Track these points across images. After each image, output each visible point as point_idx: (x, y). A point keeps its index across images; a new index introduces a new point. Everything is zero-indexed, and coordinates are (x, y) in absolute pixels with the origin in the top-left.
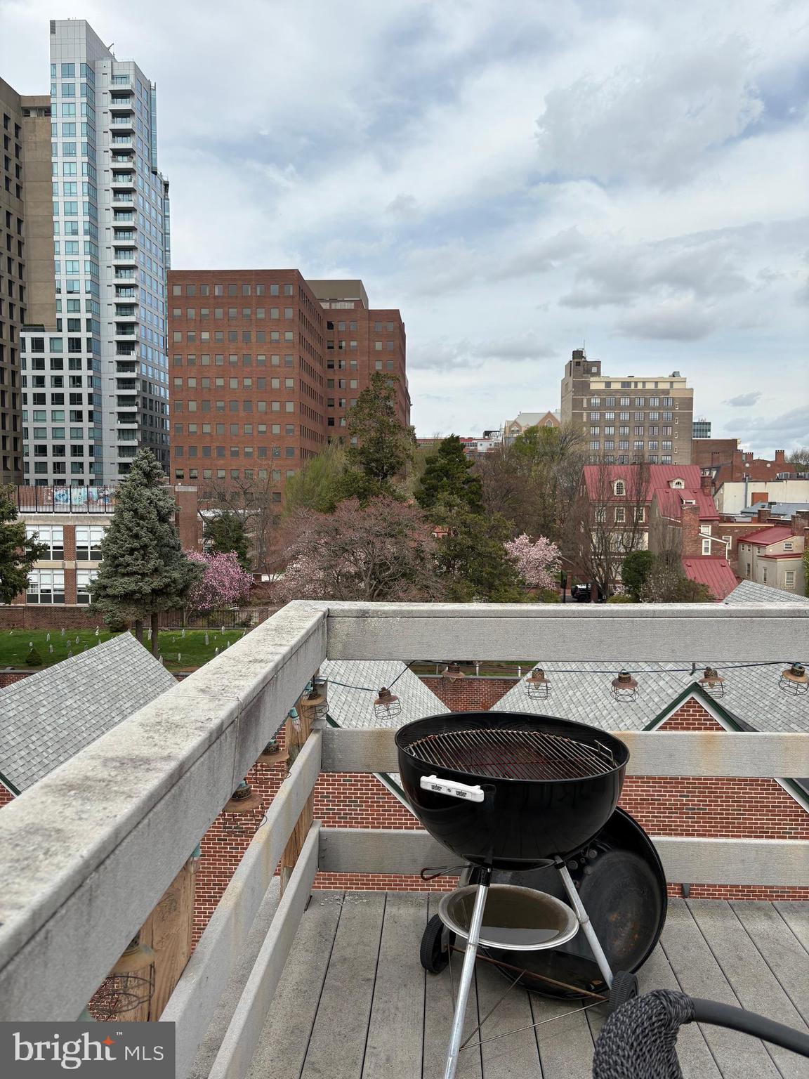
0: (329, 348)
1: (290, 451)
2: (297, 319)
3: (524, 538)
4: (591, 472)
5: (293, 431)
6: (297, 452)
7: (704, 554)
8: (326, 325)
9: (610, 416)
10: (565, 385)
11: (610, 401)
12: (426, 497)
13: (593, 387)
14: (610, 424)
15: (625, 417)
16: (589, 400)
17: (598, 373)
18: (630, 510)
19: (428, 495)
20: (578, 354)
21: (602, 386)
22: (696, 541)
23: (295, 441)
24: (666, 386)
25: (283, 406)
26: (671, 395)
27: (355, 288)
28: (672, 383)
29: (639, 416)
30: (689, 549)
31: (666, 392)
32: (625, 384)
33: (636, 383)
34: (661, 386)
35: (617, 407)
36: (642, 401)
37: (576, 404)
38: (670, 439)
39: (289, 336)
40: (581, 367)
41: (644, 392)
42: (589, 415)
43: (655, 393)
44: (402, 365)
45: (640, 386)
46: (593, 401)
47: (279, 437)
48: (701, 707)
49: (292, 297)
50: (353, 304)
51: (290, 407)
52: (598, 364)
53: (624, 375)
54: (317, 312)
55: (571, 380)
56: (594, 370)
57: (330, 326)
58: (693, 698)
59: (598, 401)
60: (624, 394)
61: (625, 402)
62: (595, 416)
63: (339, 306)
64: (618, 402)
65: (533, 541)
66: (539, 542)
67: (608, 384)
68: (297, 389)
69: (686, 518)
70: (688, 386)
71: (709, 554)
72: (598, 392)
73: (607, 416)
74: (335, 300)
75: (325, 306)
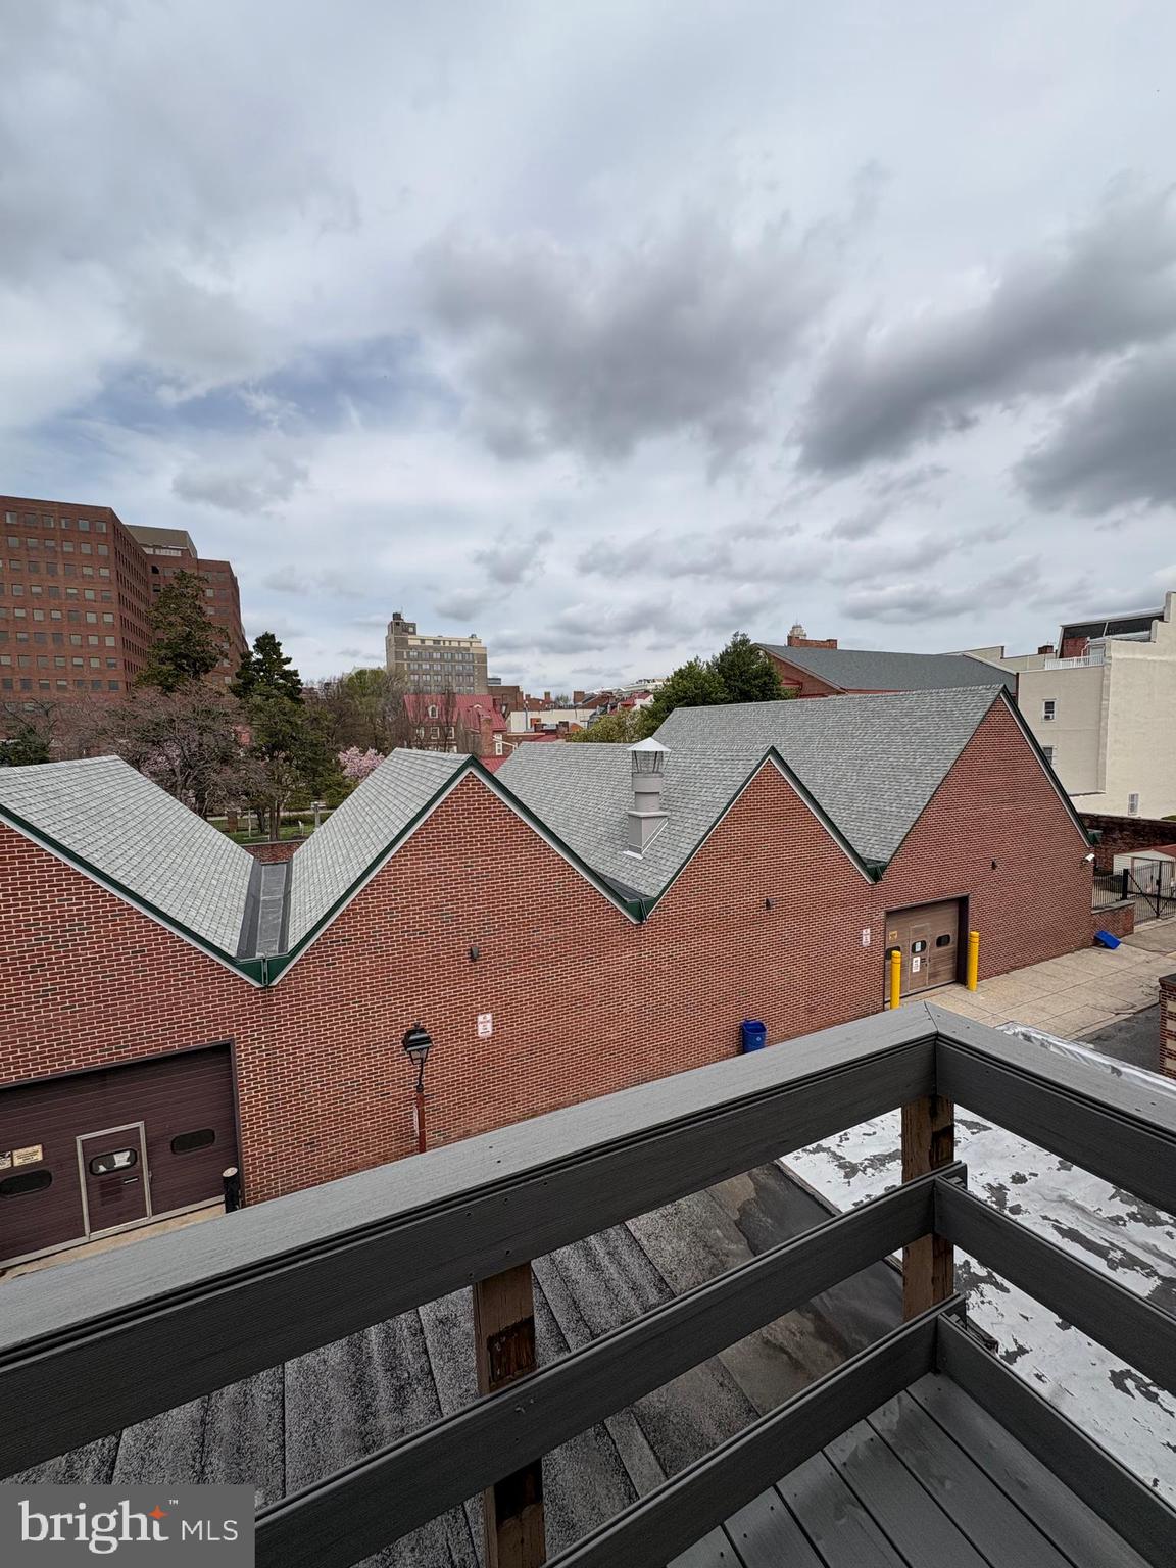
0: (155, 591)
1: (113, 686)
2: (113, 556)
3: (354, 750)
4: (409, 699)
5: (115, 665)
6: (122, 686)
7: (497, 754)
8: (150, 570)
9: (426, 666)
10: (388, 640)
11: (425, 655)
12: (242, 690)
13: (411, 643)
14: (426, 673)
15: (437, 667)
16: (408, 653)
17: (414, 633)
18: (442, 728)
19: (245, 689)
20: (397, 616)
21: (418, 643)
22: (491, 745)
23: (118, 675)
24: (467, 645)
25: (102, 640)
26: (471, 652)
27: (182, 536)
28: (471, 643)
29: (447, 667)
30: (486, 751)
31: (467, 649)
32: (436, 642)
33: (444, 641)
34: (463, 645)
35: (430, 659)
36: (450, 655)
37: (398, 655)
38: (472, 685)
39: (105, 572)
40: (400, 627)
41: (451, 648)
42: (409, 665)
43: (459, 650)
44: (236, 611)
45: (447, 644)
46: (411, 654)
47: (98, 671)
48: (479, 780)
49: (107, 534)
50: (179, 552)
51: (110, 642)
52: (414, 625)
53: (434, 635)
54: (137, 553)
55: (392, 637)
56: (411, 629)
57: (155, 570)
58: (471, 773)
59: (416, 654)
60: (436, 650)
61: (436, 656)
62: (414, 666)
63: (164, 553)
64: (431, 655)
65: (364, 752)
66: (368, 753)
67: (423, 641)
68: (118, 624)
69: (483, 728)
70: (482, 645)
71: (501, 754)
72: (415, 648)
73: (424, 666)
74: (160, 548)
75: (149, 551)
